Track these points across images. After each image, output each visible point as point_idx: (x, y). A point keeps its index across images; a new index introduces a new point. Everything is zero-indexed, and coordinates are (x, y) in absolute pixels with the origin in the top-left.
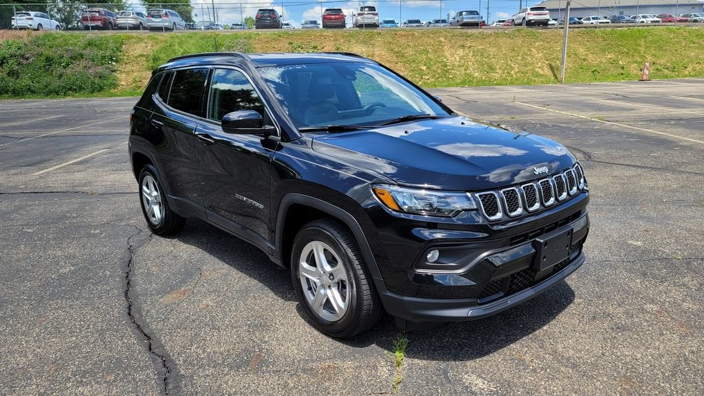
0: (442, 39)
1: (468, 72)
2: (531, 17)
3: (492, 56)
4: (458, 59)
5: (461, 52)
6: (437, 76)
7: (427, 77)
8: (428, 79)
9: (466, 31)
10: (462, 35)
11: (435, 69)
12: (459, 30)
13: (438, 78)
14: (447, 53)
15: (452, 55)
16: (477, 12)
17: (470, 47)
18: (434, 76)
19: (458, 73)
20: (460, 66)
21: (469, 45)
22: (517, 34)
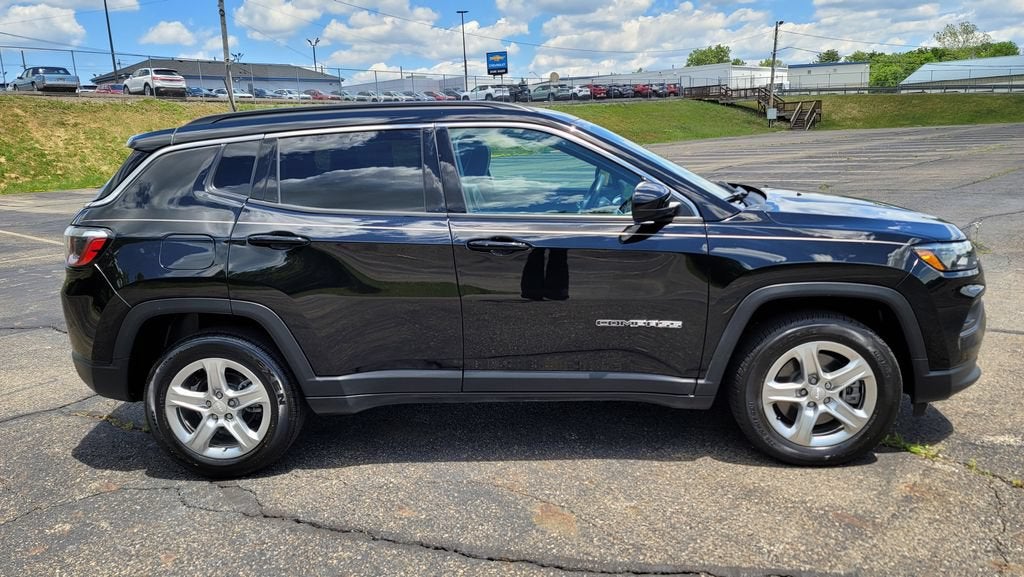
0: (19, 111)
1: (88, 164)
2: (159, 84)
3: (119, 140)
4: (61, 144)
5: (61, 132)
6: (32, 172)
7: (13, 176)
8: (17, 178)
9: (60, 99)
10: (53, 106)
11: (24, 161)
12: (45, 99)
13: (35, 176)
14: (37, 135)
15: (48, 138)
16: (64, 70)
17: (76, 125)
18: (26, 173)
19: (71, 167)
20: (69, 156)
21: (73, 121)
22: (145, 106)
